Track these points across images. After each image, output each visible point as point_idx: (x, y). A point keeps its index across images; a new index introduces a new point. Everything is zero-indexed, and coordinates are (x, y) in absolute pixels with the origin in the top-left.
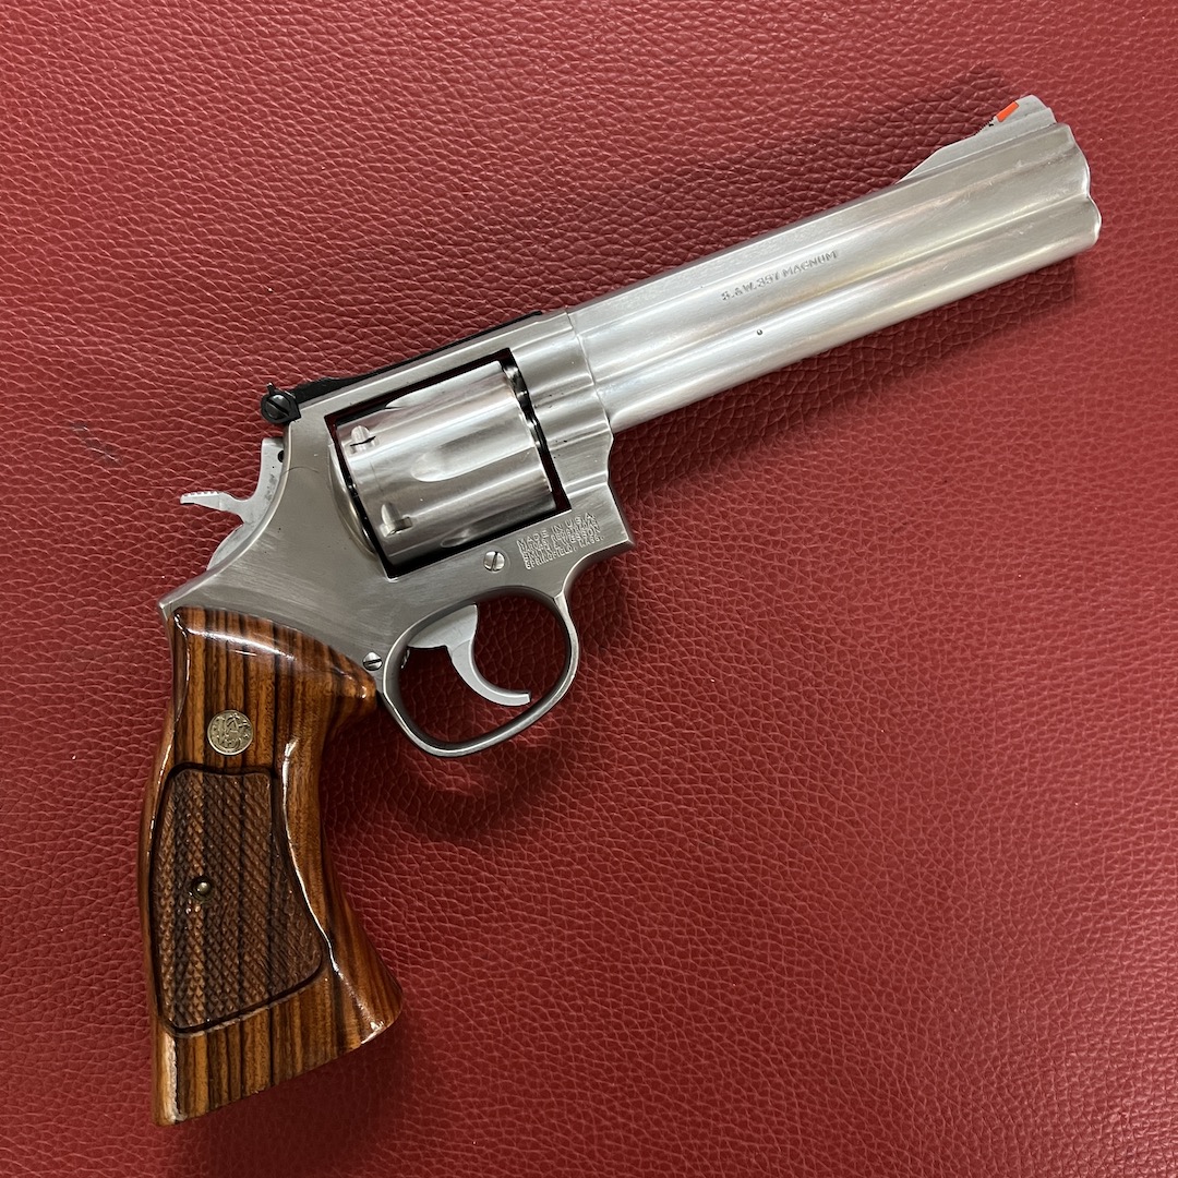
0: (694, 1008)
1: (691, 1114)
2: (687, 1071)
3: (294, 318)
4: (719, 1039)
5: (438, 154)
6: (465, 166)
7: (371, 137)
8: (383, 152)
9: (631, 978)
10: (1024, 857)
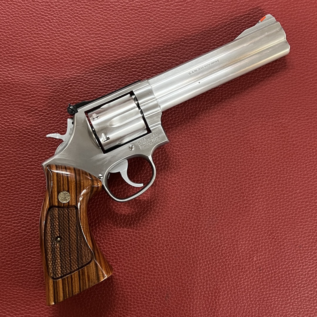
0: (135, 240)
1: (137, 270)
2: (134, 258)
3: (5, 59)
4: (142, 248)
5: (41, 11)
6: (49, 14)
7: (22, 8)
8: (26, 12)
9: (116, 233)
10: (221, 189)
